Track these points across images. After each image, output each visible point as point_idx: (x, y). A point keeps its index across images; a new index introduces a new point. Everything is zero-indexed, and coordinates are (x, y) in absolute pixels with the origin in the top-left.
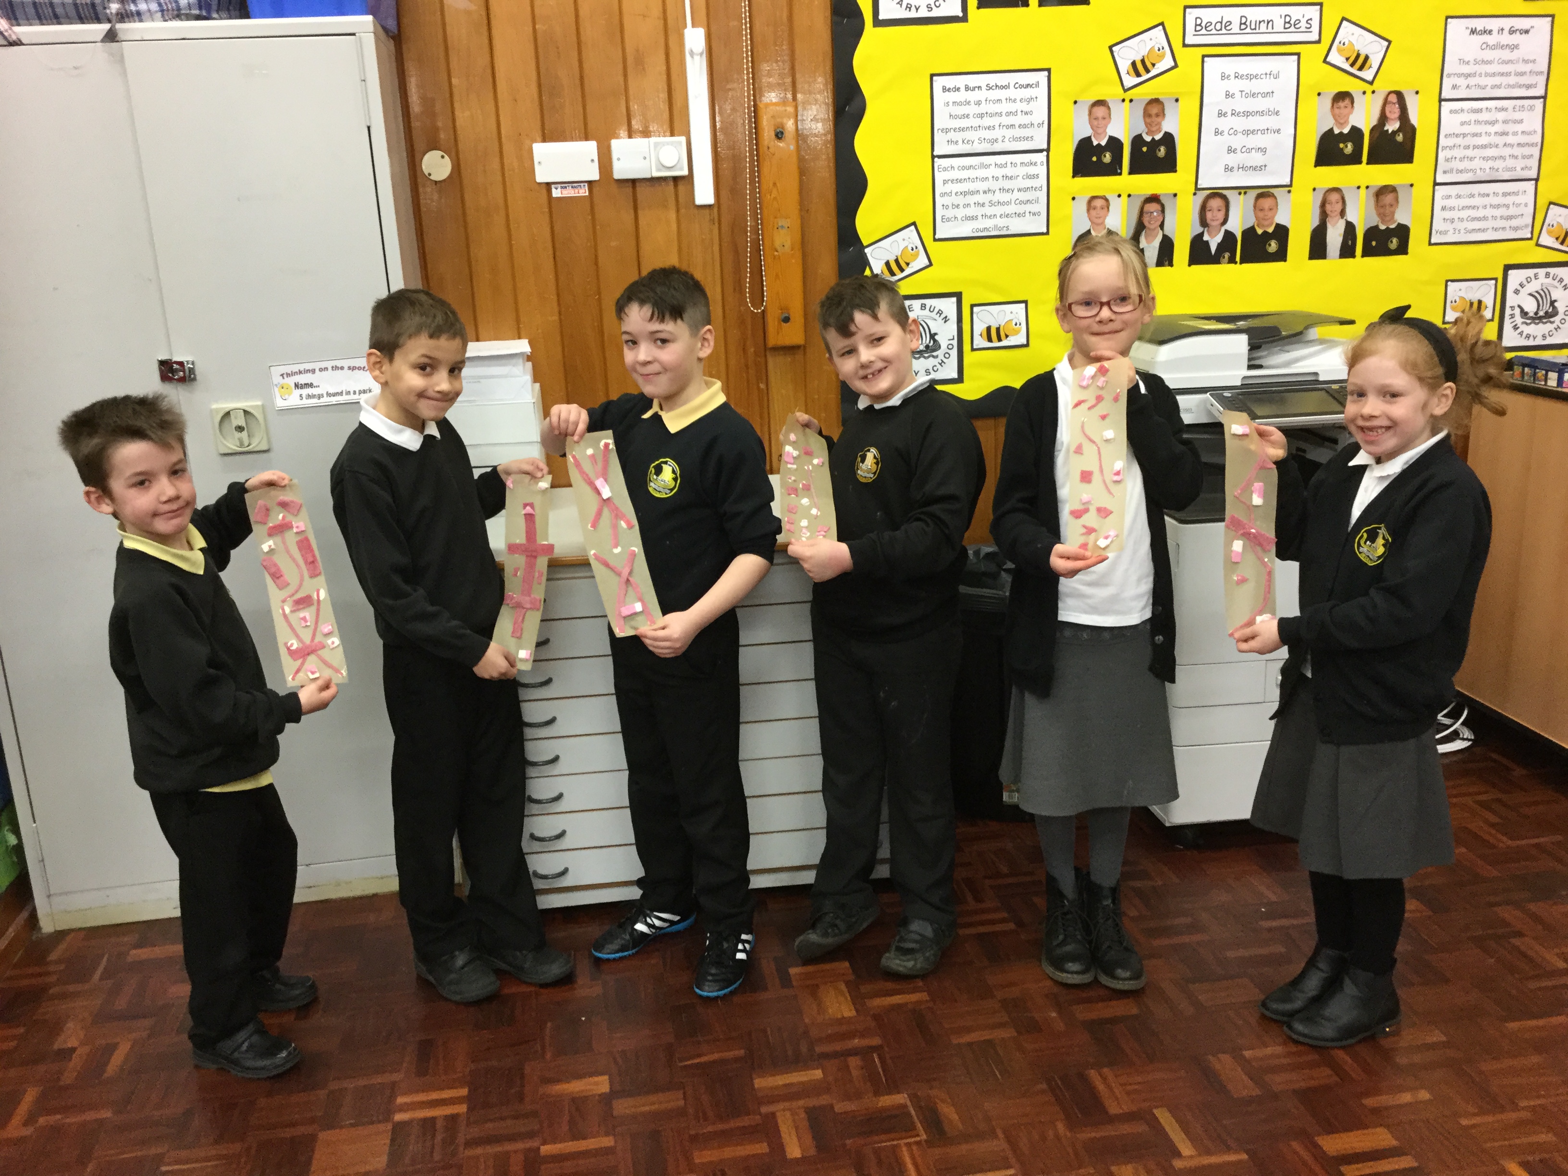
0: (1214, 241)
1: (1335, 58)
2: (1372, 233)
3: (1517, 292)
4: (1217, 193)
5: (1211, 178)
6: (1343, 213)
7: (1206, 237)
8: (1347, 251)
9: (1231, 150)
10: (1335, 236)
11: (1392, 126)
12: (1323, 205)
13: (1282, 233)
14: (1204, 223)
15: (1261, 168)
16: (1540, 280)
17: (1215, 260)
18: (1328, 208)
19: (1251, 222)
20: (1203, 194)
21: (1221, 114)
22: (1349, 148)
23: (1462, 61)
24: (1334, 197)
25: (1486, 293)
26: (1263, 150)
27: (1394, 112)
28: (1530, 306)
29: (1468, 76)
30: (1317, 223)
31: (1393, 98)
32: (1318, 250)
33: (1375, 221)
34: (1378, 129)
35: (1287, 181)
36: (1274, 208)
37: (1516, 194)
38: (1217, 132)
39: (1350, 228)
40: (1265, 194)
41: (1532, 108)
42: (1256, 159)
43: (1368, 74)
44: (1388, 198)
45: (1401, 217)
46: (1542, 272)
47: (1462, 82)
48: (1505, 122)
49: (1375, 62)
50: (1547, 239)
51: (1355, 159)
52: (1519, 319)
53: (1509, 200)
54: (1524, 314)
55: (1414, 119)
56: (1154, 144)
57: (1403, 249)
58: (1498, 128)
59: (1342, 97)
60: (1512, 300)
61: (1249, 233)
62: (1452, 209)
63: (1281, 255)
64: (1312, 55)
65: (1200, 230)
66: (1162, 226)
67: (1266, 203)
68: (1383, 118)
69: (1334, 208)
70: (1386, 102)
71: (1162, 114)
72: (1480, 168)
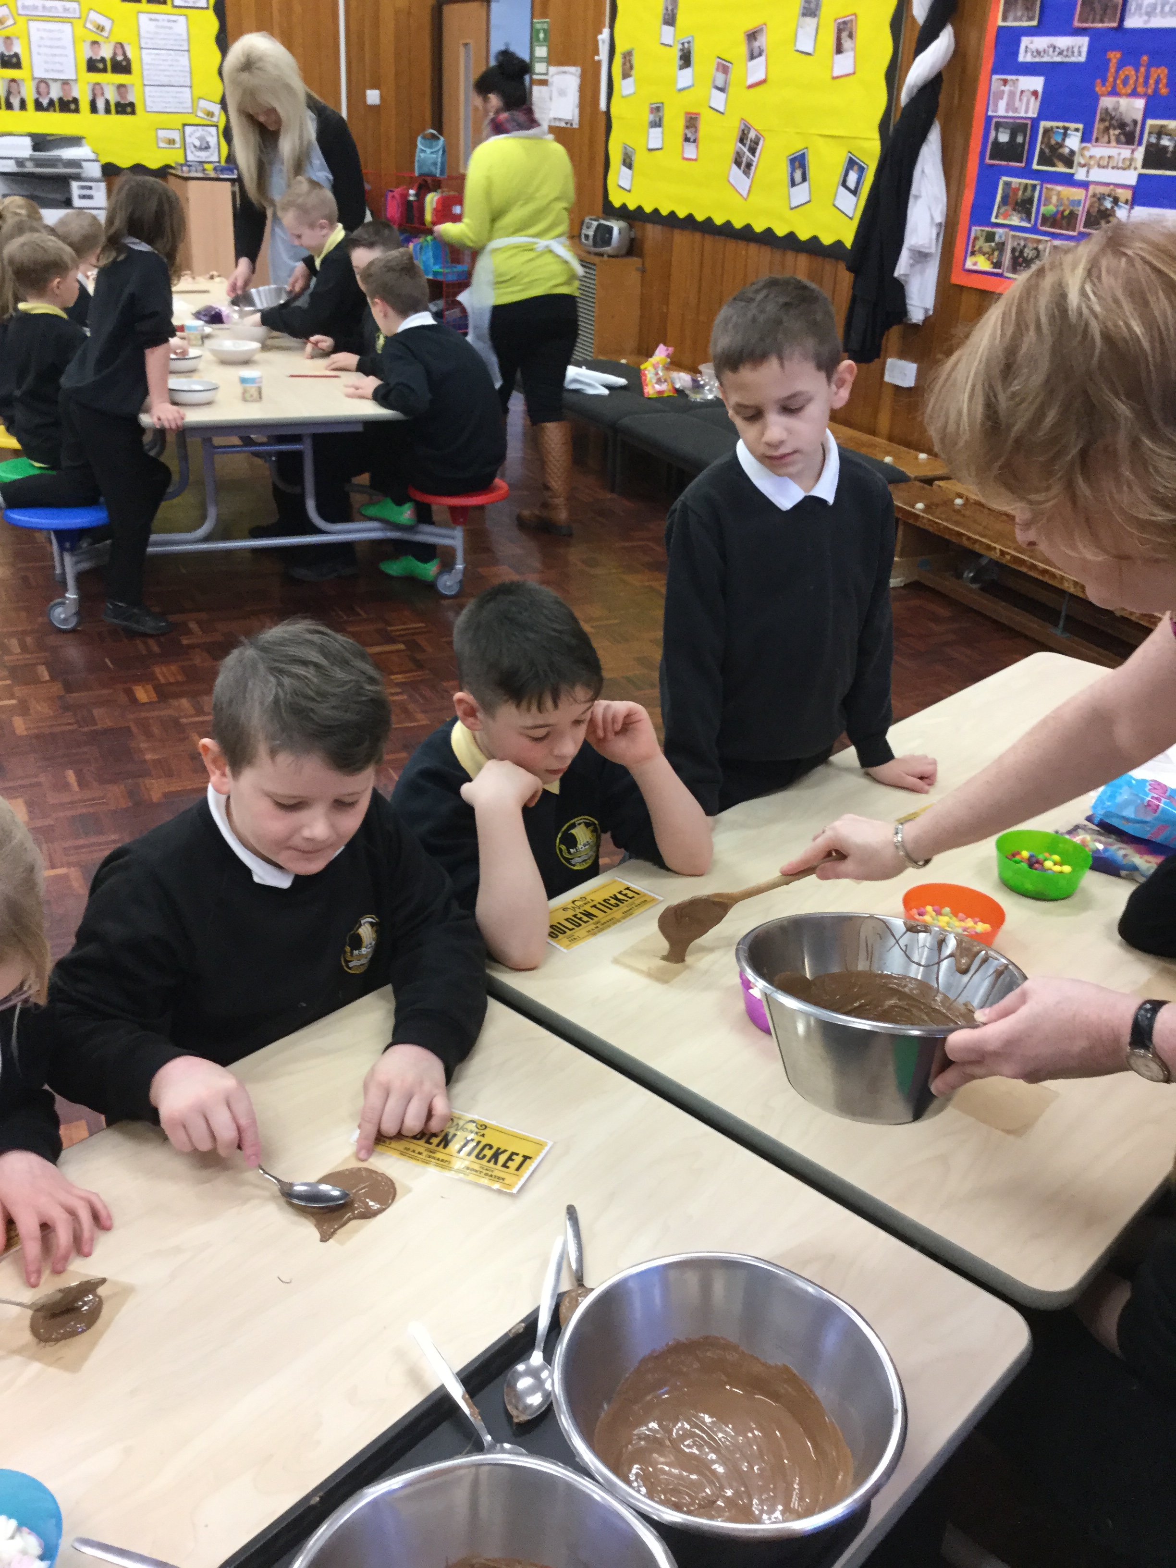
0: (45, 102)
1: (89, 25)
2: (118, 105)
3: (190, 136)
4: (43, 81)
5: (40, 74)
6: (103, 94)
7: (41, 100)
8: (108, 111)
9: (46, 62)
10: (101, 105)
11: (120, 58)
12: (93, 90)
13: (75, 101)
14: (38, 93)
15: (61, 71)
16: (200, 131)
17: (46, 110)
18: (96, 92)
19: (61, 94)
20: (37, 81)
21: (40, 46)
22: (101, 66)
23: (148, 32)
24: (97, 87)
25: (176, 136)
26: (61, 64)
27: (119, 51)
28: (197, 143)
29: (152, 39)
30: (91, 98)
31: (119, 46)
32: (94, 109)
33: (119, 99)
34: (113, 59)
35: (74, 78)
36: (70, 89)
37: (181, 92)
38: (39, 54)
39: (107, 102)
40: (65, 83)
41: (183, 55)
42: (58, 67)
43: (105, 34)
44: (123, 89)
45: (130, 98)
46: (200, 128)
47: (148, 41)
48: (172, 60)
49: (107, 28)
50: (200, 114)
51: (104, 70)
52: (193, 149)
53: (178, 95)
54: (195, 147)
55: (130, 55)
56: (11, 57)
57: (133, 113)
58: (169, 63)
59: (95, 43)
60: (188, 140)
61: (61, 99)
62: (154, 97)
63: (77, 111)
64: (79, 24)
65: (36, 96)
66: (19, 93)
67: (66, 87)
68: (115, 54)
69: (98, 92)
70: (115, 47)
71: (12, 44)
72: (165, 80)
